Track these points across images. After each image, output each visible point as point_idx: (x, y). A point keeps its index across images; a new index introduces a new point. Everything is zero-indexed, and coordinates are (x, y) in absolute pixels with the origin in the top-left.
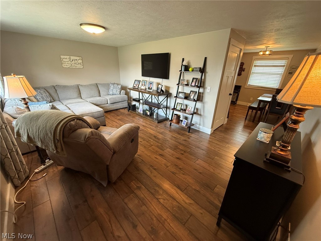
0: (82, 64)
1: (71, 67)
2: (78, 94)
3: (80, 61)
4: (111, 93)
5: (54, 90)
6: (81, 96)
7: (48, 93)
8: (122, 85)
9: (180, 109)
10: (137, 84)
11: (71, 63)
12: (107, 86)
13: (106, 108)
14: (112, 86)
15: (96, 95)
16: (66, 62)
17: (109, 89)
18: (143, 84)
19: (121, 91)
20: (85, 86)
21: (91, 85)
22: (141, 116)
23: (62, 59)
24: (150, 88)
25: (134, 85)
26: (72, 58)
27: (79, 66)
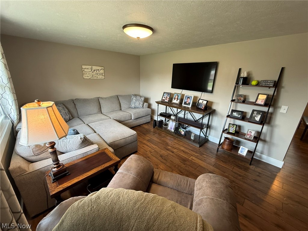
0: (103, 75)
1: (92, 78)
2: (99, 109)
3: (102, 71)
4: (133, 106)
5: (73, 105)
6: (101, 111)
7: (67, 109)
8: (145, 97)
9: (234, 132)
10: (166, 98)
11: (93, 73)
12: (129, 98)
13: (129, 124)
14: (135, 98)
15: (117, 109)
16: (88, 73)
17: (130, 101)
18: (176, 98)
19: (143, 104)
20: (106, 98)
21: (111, 97)
22: (172, 135)
23: (83, 69)
24: (188, 103)
25: (163, 99)
26: (94, 68)
27: (100, 77)
